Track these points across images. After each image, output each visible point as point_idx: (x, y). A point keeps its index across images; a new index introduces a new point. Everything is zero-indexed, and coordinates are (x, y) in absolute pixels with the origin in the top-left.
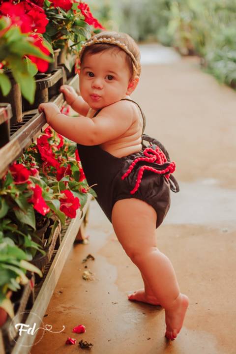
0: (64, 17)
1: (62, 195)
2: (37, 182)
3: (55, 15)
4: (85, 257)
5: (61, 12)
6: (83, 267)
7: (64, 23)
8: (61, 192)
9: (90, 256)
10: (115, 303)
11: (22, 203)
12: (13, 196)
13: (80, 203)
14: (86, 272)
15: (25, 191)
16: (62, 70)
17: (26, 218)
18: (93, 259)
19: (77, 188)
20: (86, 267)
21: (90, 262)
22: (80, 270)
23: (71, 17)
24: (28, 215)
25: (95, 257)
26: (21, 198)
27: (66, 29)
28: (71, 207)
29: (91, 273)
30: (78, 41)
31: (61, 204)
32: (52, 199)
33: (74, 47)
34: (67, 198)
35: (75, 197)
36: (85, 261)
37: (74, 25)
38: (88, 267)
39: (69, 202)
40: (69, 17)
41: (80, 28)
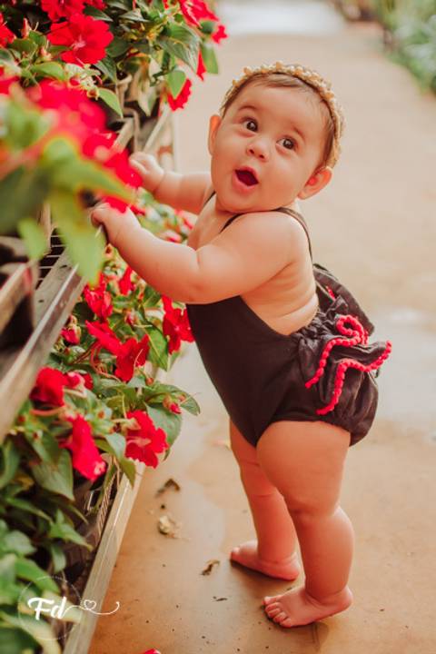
0: (144, 15)
1: (129, 423)
2: (79, 402)
3: (125, 12)
4: (160, 484)
5: (137, 6)
6: (158, 507)
7: (143, 28)
8: (129, 417)
9: (171, 483)
10: (222, 599)
11: (48, 450)
12: (29, 435)
13: (167, 440)
14: (164, 521)
15: (53, 423)
16: (134, 121)
17: (55, 480)
18: (178, 488)
19: (160, 399)
20: (163, 507)
21: (170, 496)
22: (152, 512)
23: (158, 16)
24: (59, 471)
25: (180, 484)
26: (46, 440)
27: (147, 41)
28: (147, 446)
29: (173, 523)
30: (170, 67)
31: (128, 440)
32: (111, 433)
33: (161, 78)
34: (139, 428)
35: (156, 428)
36: (161, 492)
37: (165, 33)
38: (167, 507)
39: (144, 437)
40: (153, 16)
41: (176, 42)
